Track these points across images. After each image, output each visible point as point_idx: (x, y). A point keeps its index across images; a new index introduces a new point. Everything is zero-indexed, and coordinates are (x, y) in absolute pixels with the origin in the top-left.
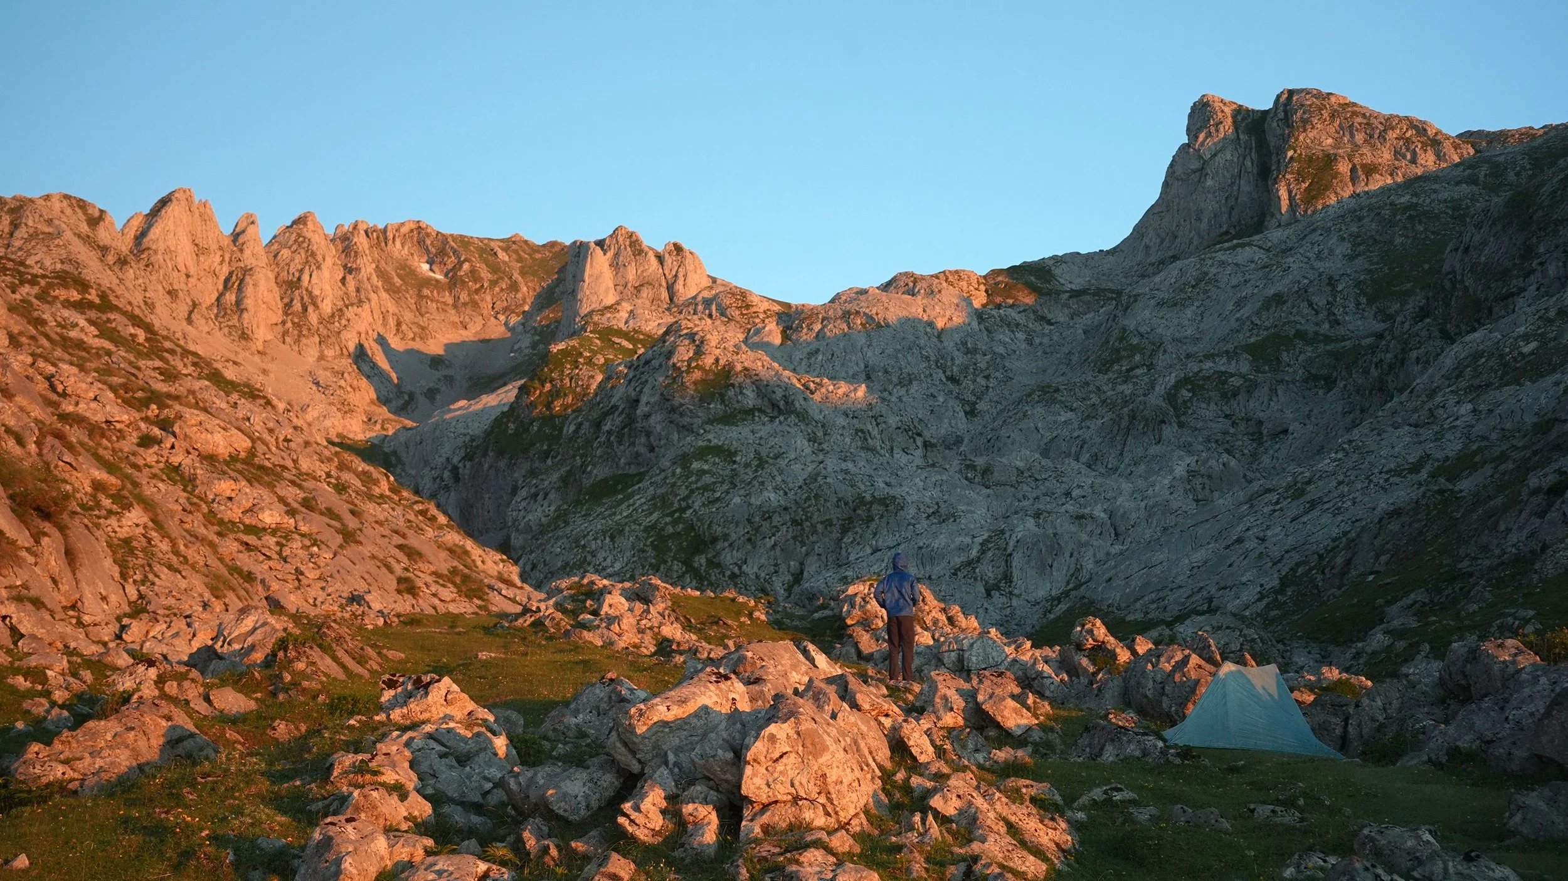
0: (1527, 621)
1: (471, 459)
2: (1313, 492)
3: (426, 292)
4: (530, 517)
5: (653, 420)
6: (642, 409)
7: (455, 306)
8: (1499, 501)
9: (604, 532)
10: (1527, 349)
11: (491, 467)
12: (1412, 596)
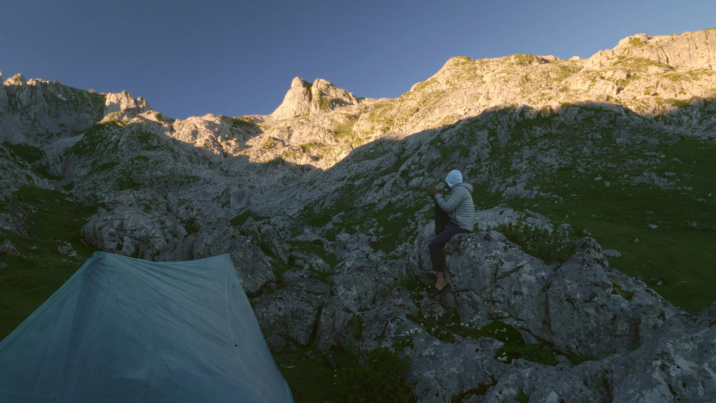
0: (374, 222)
1: (67, 155)
2: (316, 184)
3: (59, 103)
4: (81, 173)
5: (124, 147)
6: (120, 143)
7: (69, 109)
8: (365, 188)
9: (103, 179)
10: (372, 151)
11: (73, 158)
12: (340, 213)
